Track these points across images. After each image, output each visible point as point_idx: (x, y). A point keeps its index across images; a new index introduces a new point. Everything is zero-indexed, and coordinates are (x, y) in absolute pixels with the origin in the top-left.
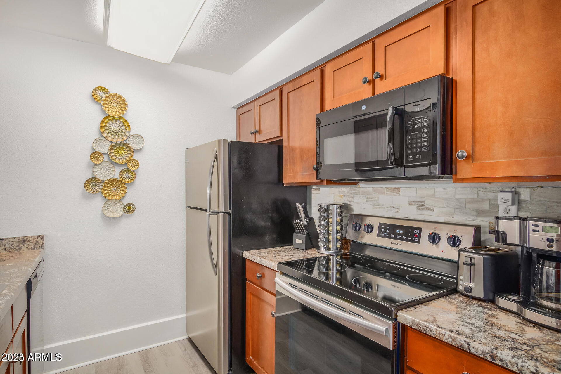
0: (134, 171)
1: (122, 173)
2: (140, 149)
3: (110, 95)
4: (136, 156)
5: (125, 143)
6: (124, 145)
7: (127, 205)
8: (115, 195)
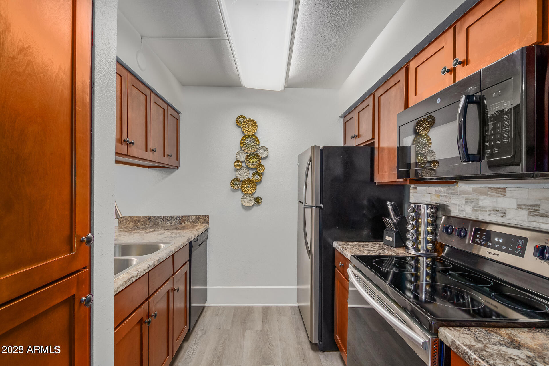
0: (261, 173)
1: (254, 175)
2: (266, 157)
3: (247, 120)
4: (263, 162)
5: (256, 153)
6: (255, 155)
7: (256, 198)
8: (249, 190)
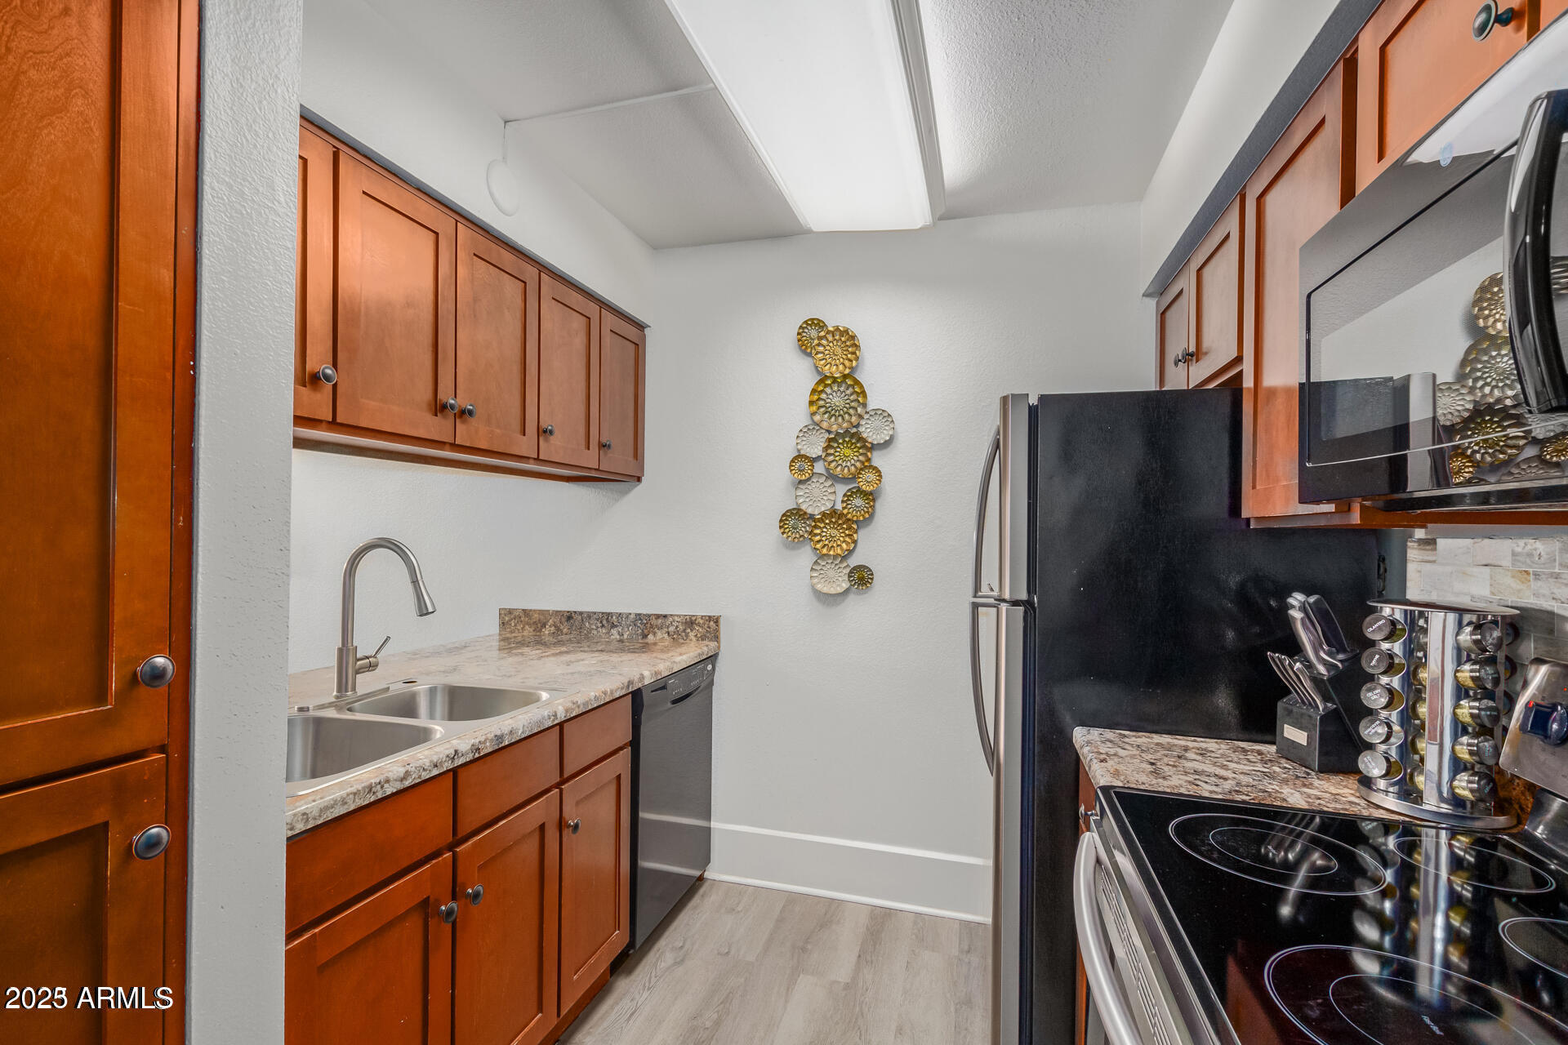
0: (871, 493)
1: (848, 497)
2: (886, 441)
3: (829, 332)
4: (878, 459)
5: (854, 430)
6: (853, 436)
7: (854, 568)
8: (835, 545)
